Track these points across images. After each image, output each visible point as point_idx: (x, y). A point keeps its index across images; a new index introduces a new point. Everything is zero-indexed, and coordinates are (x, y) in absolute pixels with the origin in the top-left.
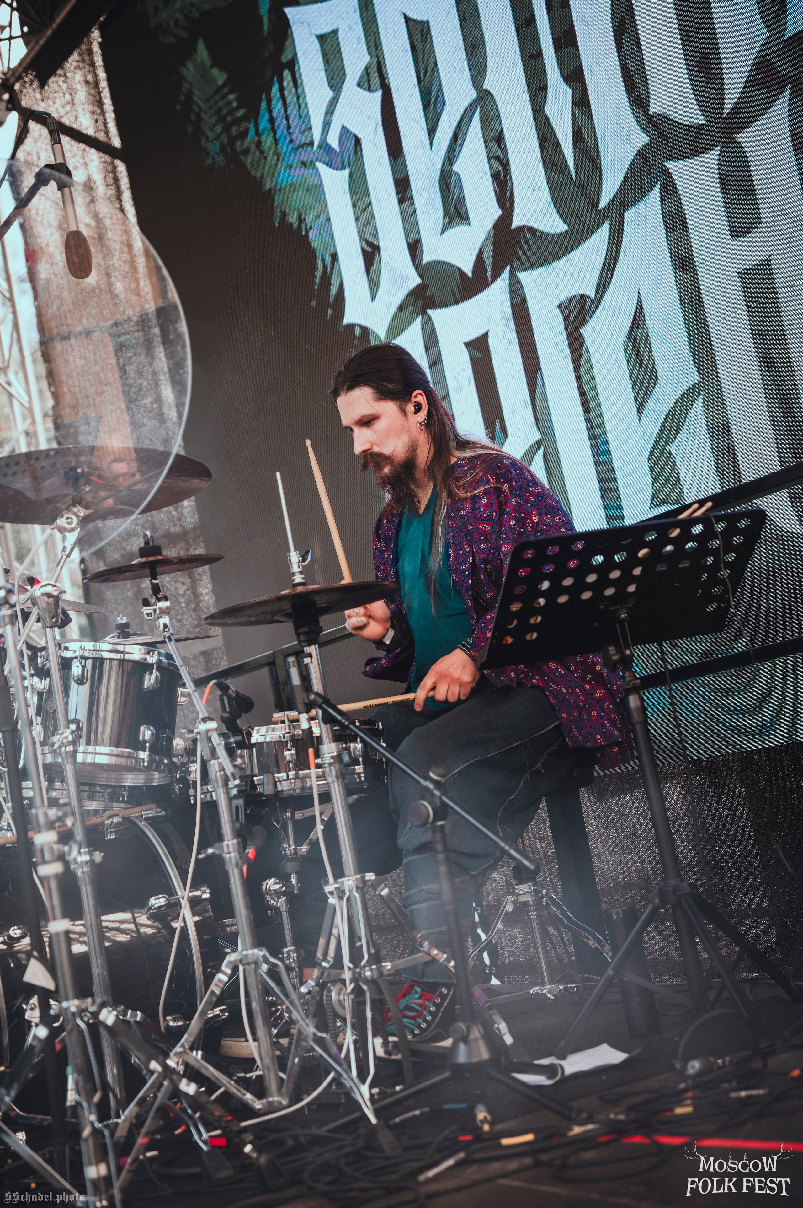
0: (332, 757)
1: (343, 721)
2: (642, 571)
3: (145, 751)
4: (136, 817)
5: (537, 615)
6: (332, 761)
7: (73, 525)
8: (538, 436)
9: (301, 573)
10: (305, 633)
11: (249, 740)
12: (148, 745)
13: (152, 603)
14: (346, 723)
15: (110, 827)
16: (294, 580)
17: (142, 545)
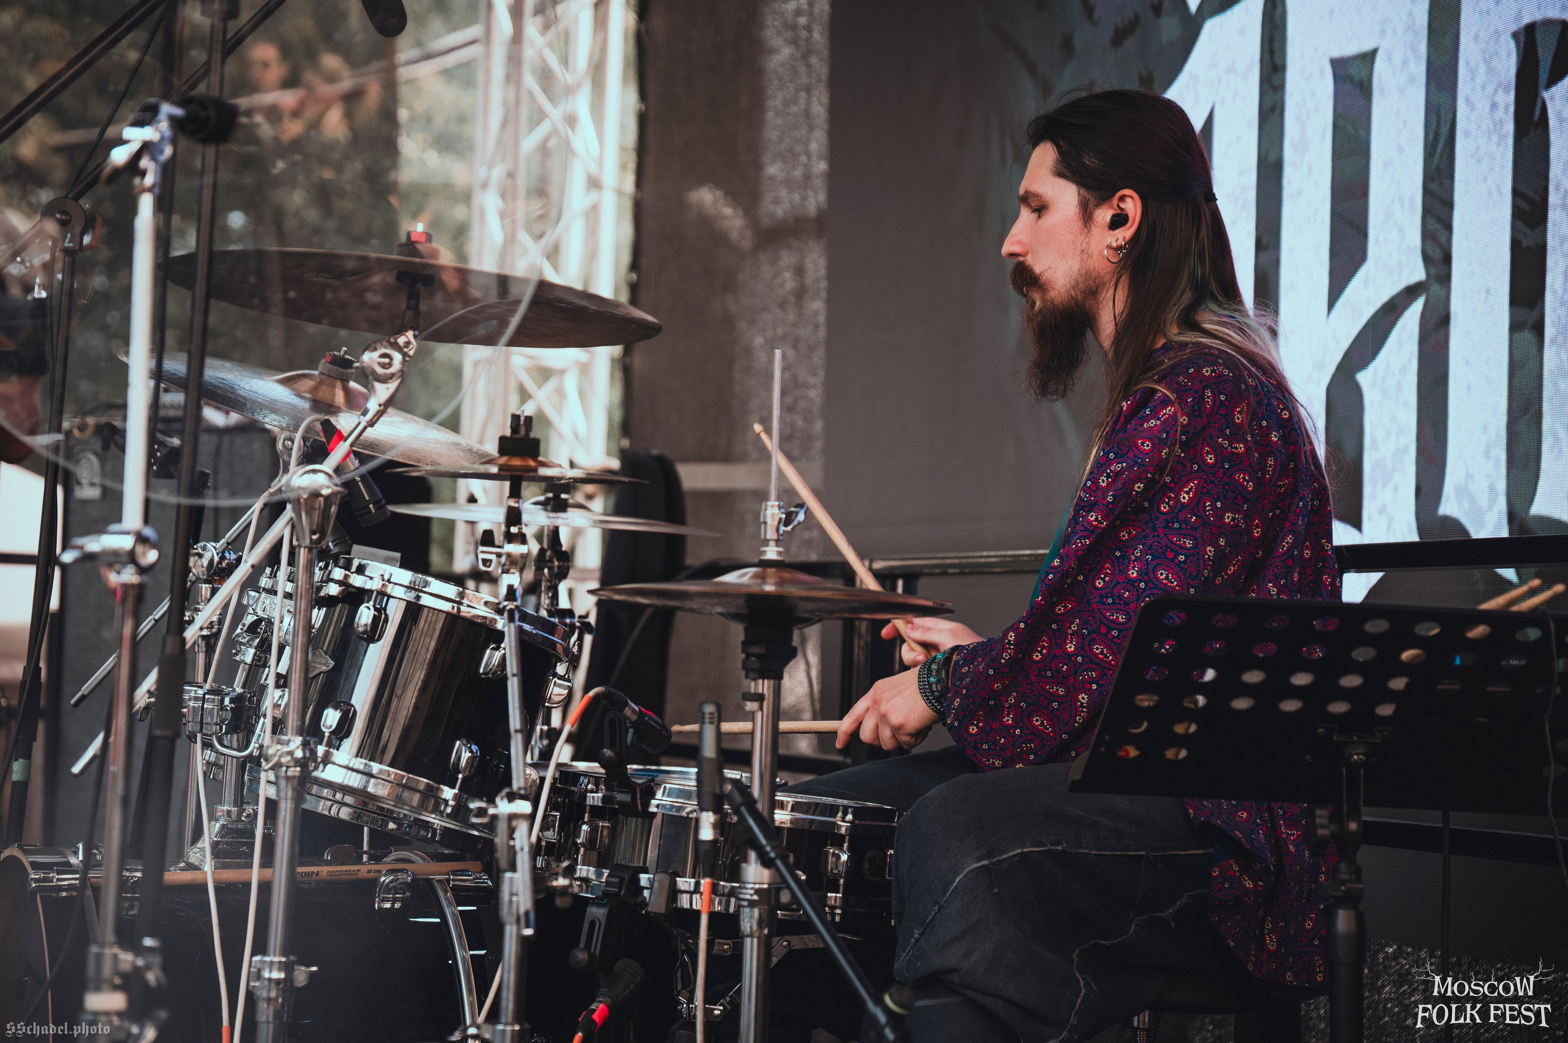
0: (758, 892)
1: (768, 849)
2: (1407, 685)
3: (453, 787)
4: (439, 881)
5: (1191, 720)
6: (755, 897)
7: (392, 370)
8: (1418, 274)
9: (778, 542)
10: (758, 656)
11: (647, 804)
12: (460, 776)
13: (497, 543)
14: (772, 855)
15: (387, 888)
16: (764, 552)
17: (508, 433)
